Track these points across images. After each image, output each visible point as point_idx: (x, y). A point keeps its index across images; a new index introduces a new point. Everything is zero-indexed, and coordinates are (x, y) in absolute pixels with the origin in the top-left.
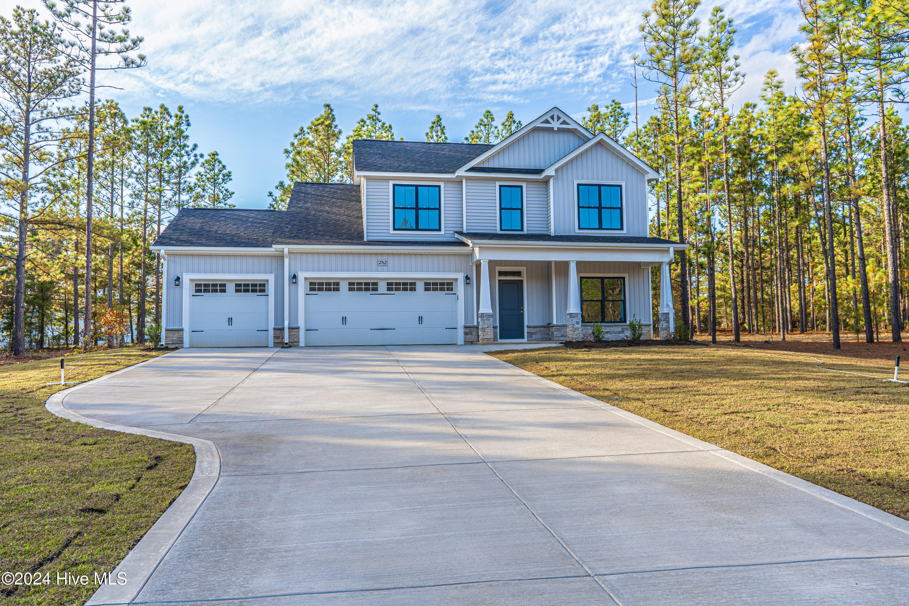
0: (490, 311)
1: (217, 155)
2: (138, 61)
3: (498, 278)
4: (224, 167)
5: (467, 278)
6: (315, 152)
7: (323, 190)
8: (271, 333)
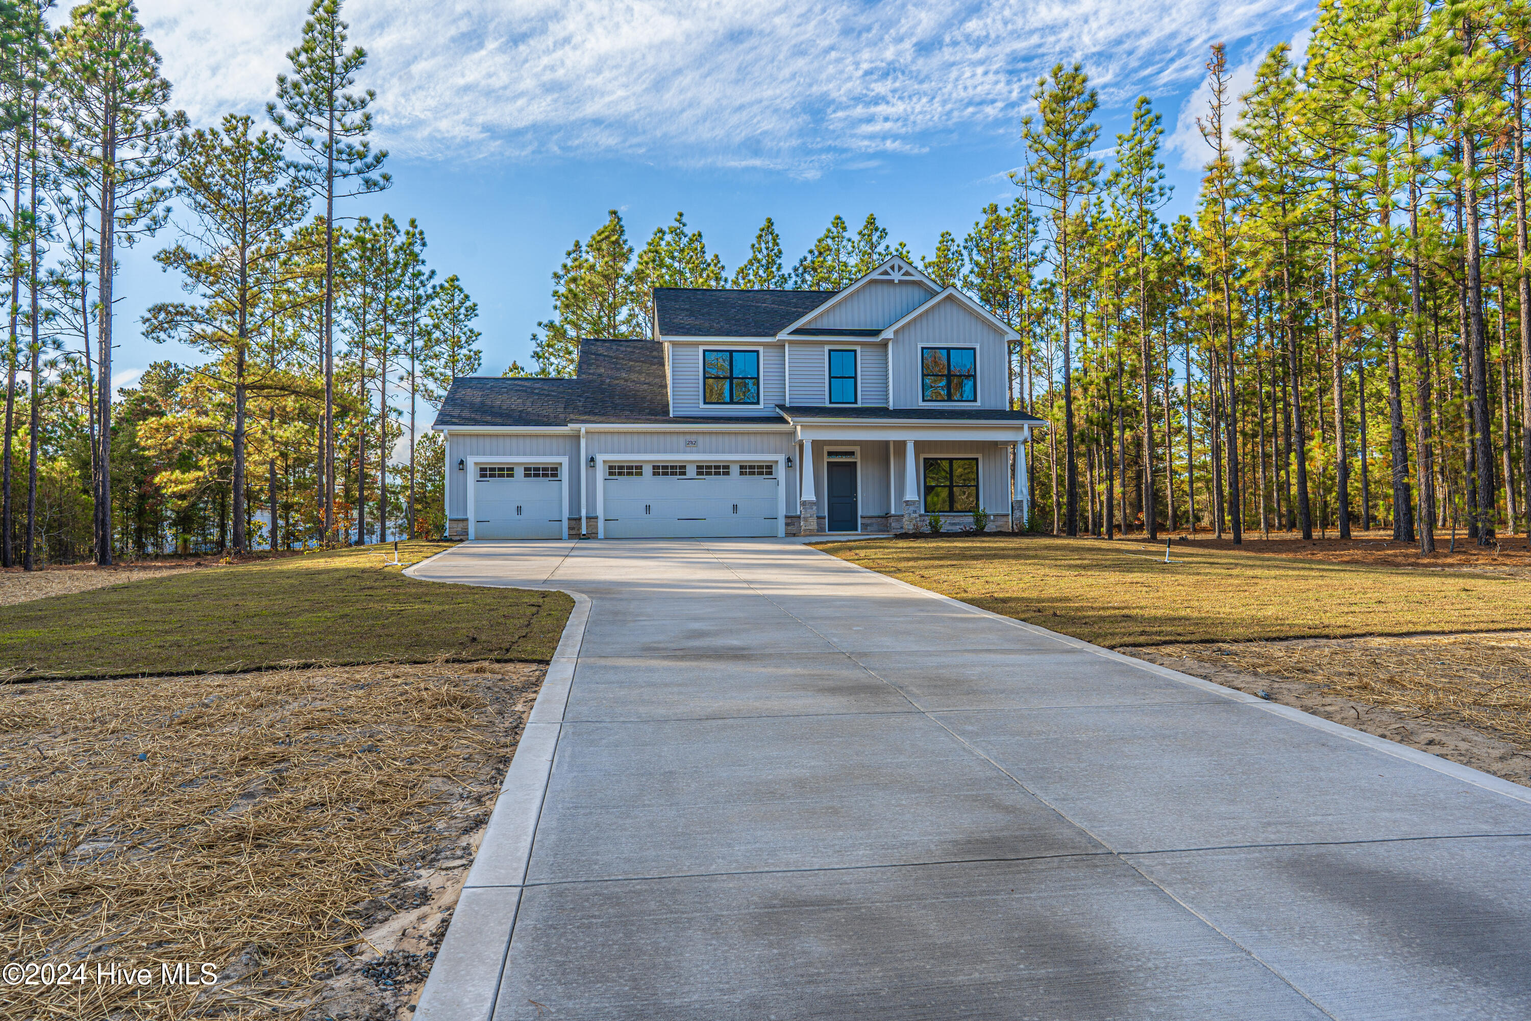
0: (814, 499)
1: (457, 280)
2: (382, 182)
3: (826, 459)
4: (467, 297)
5: (789, 460)
6: (597, 280)
7: (617, 350)
8: (565, 523)
